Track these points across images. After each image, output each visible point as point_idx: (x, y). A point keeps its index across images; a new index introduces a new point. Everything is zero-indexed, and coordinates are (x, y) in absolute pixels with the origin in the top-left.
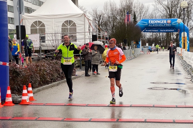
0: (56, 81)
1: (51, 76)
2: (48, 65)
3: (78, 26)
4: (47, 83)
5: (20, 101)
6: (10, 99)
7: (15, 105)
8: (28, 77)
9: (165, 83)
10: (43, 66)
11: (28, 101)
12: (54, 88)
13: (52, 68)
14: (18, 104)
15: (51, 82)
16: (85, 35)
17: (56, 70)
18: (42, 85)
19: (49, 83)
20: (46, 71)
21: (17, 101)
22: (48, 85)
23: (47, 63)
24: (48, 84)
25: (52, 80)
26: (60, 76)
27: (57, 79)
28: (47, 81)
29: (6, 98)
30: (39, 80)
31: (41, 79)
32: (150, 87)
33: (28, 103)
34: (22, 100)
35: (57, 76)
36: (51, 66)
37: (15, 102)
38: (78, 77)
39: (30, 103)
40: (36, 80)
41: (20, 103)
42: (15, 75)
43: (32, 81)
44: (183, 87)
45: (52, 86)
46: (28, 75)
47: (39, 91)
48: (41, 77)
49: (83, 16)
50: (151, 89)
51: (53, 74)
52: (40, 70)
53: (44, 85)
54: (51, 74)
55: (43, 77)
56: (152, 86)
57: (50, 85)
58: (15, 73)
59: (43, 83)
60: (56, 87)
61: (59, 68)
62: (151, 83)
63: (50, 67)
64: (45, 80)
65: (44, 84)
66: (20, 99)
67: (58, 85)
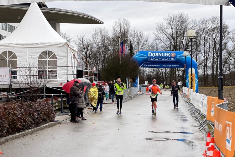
0: (29, 128)
1: (24, 122)
2: (19, 108)
3: (59, 59)
4: (18, 130)
9: (168, 132)
10: (12, 109)
12: (27, 138)
13: (25, 111)
15: (23, 130)
16: (67, 69)
17: (30, 114)
18: (11, 134)
19: (21, 131)
20: (17, 116)
22: (19, 134)
23: (18, 106)
24: (19, 132)
25: (24, 126)
26: (34, 121)
27: (30, 126)
28: (18, 128)
30: (7, 128)
31: (9, 125)
32: (148, 137)
35: (31, 122)
36: (23, 108)
38: (58, 123)
40: (3, 127)
44: (189, 138)
45: (24, 135)
47: (7, 141)
48: (10, 124)
49: (66, 46)
50: (150, 139)
51: (26, 119)
52: (9, 114)
53: (14, 134)
54: (23, 120)
55: (13, 123)
56: (151, 135)
57: (21, 133)
59: (12, 130)
60: (29, 136)
61: (34, 111)
62: (149, 132)
63: (22, 110)
64: (15, 127)
65: (14, 132)
67: (31, 133)
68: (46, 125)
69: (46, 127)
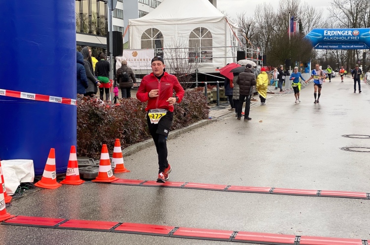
0: (173, 130)
3: (216, 38)
5: (96, 175)
6: (74, 172)
7: (85, 182)
8: (120, 124)
11: (110, 175)
14: (90, 180)
16: (226, 51)
18: (146, 138)
21: (88, 175)
26: (181, 119)
27: (175, 126)
29: (68, 169)
30: (141, 130)
33: (111, 178)
34: (100, 172)
37: (85, 177)
38: (213, 121)
39: (114, 178)
40: (136, 129)
41: (95, 179)
42: (93, 121)
43: (127, 131)
46: (120, 120)
47: (140, 149)
49: (224, 21)
50: (347, 149)
58: (93, 118)
62: (343, 136)
66: (95, 171)
67: (176, 136)
68: (197, 124)
69: (196, 127)
